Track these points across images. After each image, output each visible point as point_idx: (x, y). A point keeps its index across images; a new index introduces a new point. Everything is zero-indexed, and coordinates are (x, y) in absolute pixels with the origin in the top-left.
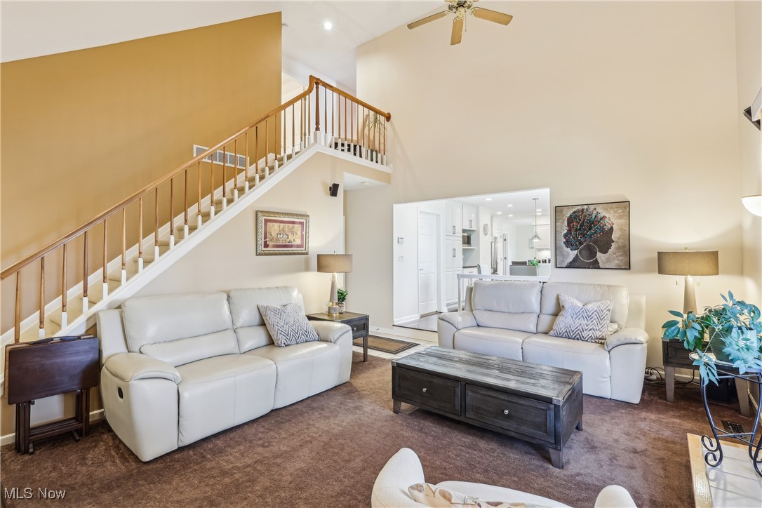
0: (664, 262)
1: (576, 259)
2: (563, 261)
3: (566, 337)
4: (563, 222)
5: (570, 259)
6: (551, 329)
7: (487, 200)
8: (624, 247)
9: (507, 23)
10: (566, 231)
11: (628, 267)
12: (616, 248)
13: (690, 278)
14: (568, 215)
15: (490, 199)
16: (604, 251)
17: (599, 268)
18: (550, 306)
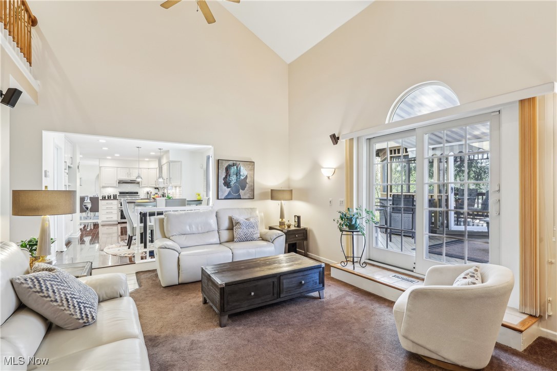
0: (274, 194)
1: (229, 194)
2: (222, 195)
3: (246, 241)
4: (223, 170)
5: (226, 194)
6: (234, 238)
7: (100, 141)
8: (252, 186)
9: (209, 23)
10: (224, 176)
11: (252, 198)
12: (249, 187)
13: (283, 201)
14: (226, 166)
15: (104, 141)
16: (243, 189)
17: (241, 199)
18: (225, 224)
